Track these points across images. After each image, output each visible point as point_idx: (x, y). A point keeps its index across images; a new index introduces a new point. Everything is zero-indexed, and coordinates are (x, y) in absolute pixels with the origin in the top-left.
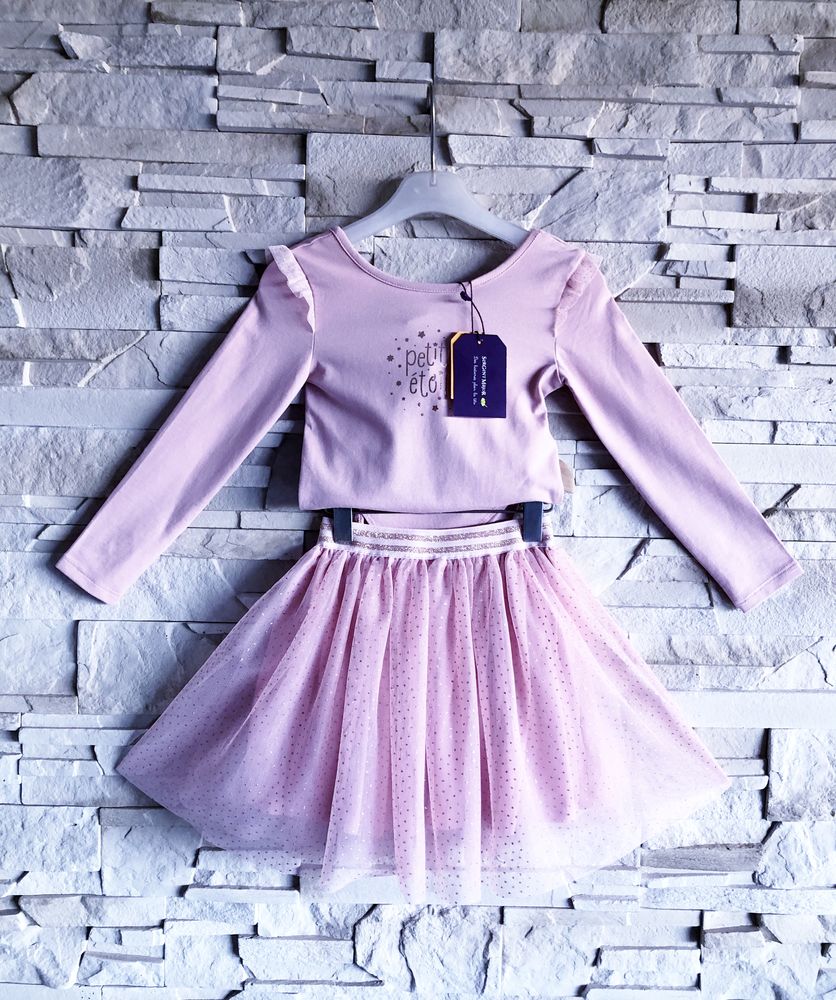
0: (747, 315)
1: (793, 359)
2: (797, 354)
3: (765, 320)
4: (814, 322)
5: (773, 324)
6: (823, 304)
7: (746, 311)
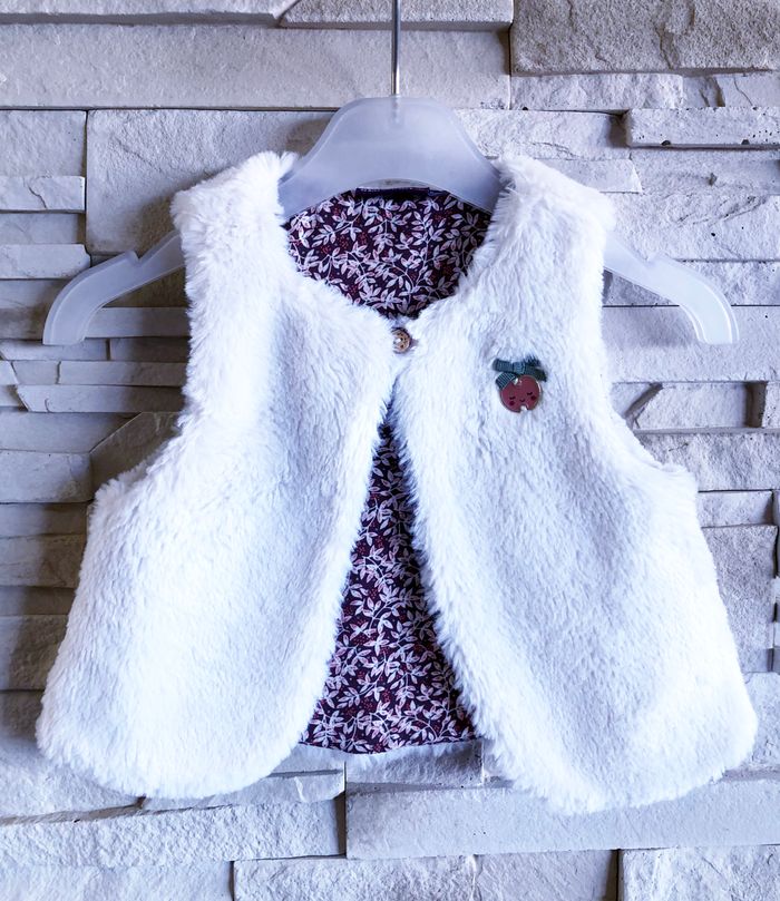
0: (542, 48)
1: (637, 134)
2: (645, 127)
3: (578, 56)
4: (676, 58)
5: (595, 65)
6: (691, 23)
7: (539, 38)
